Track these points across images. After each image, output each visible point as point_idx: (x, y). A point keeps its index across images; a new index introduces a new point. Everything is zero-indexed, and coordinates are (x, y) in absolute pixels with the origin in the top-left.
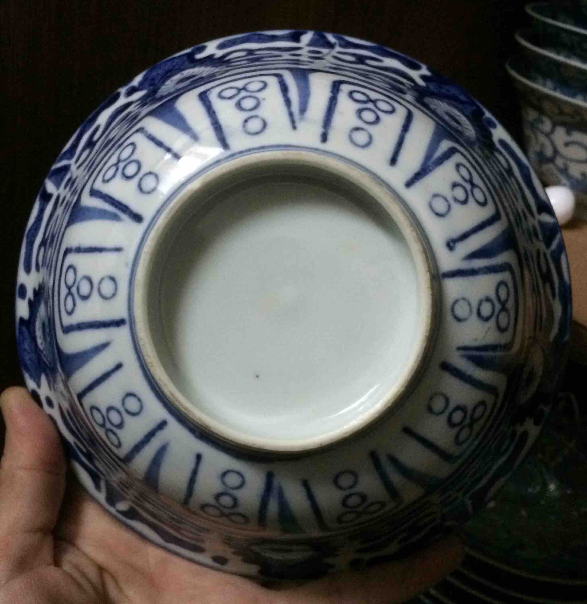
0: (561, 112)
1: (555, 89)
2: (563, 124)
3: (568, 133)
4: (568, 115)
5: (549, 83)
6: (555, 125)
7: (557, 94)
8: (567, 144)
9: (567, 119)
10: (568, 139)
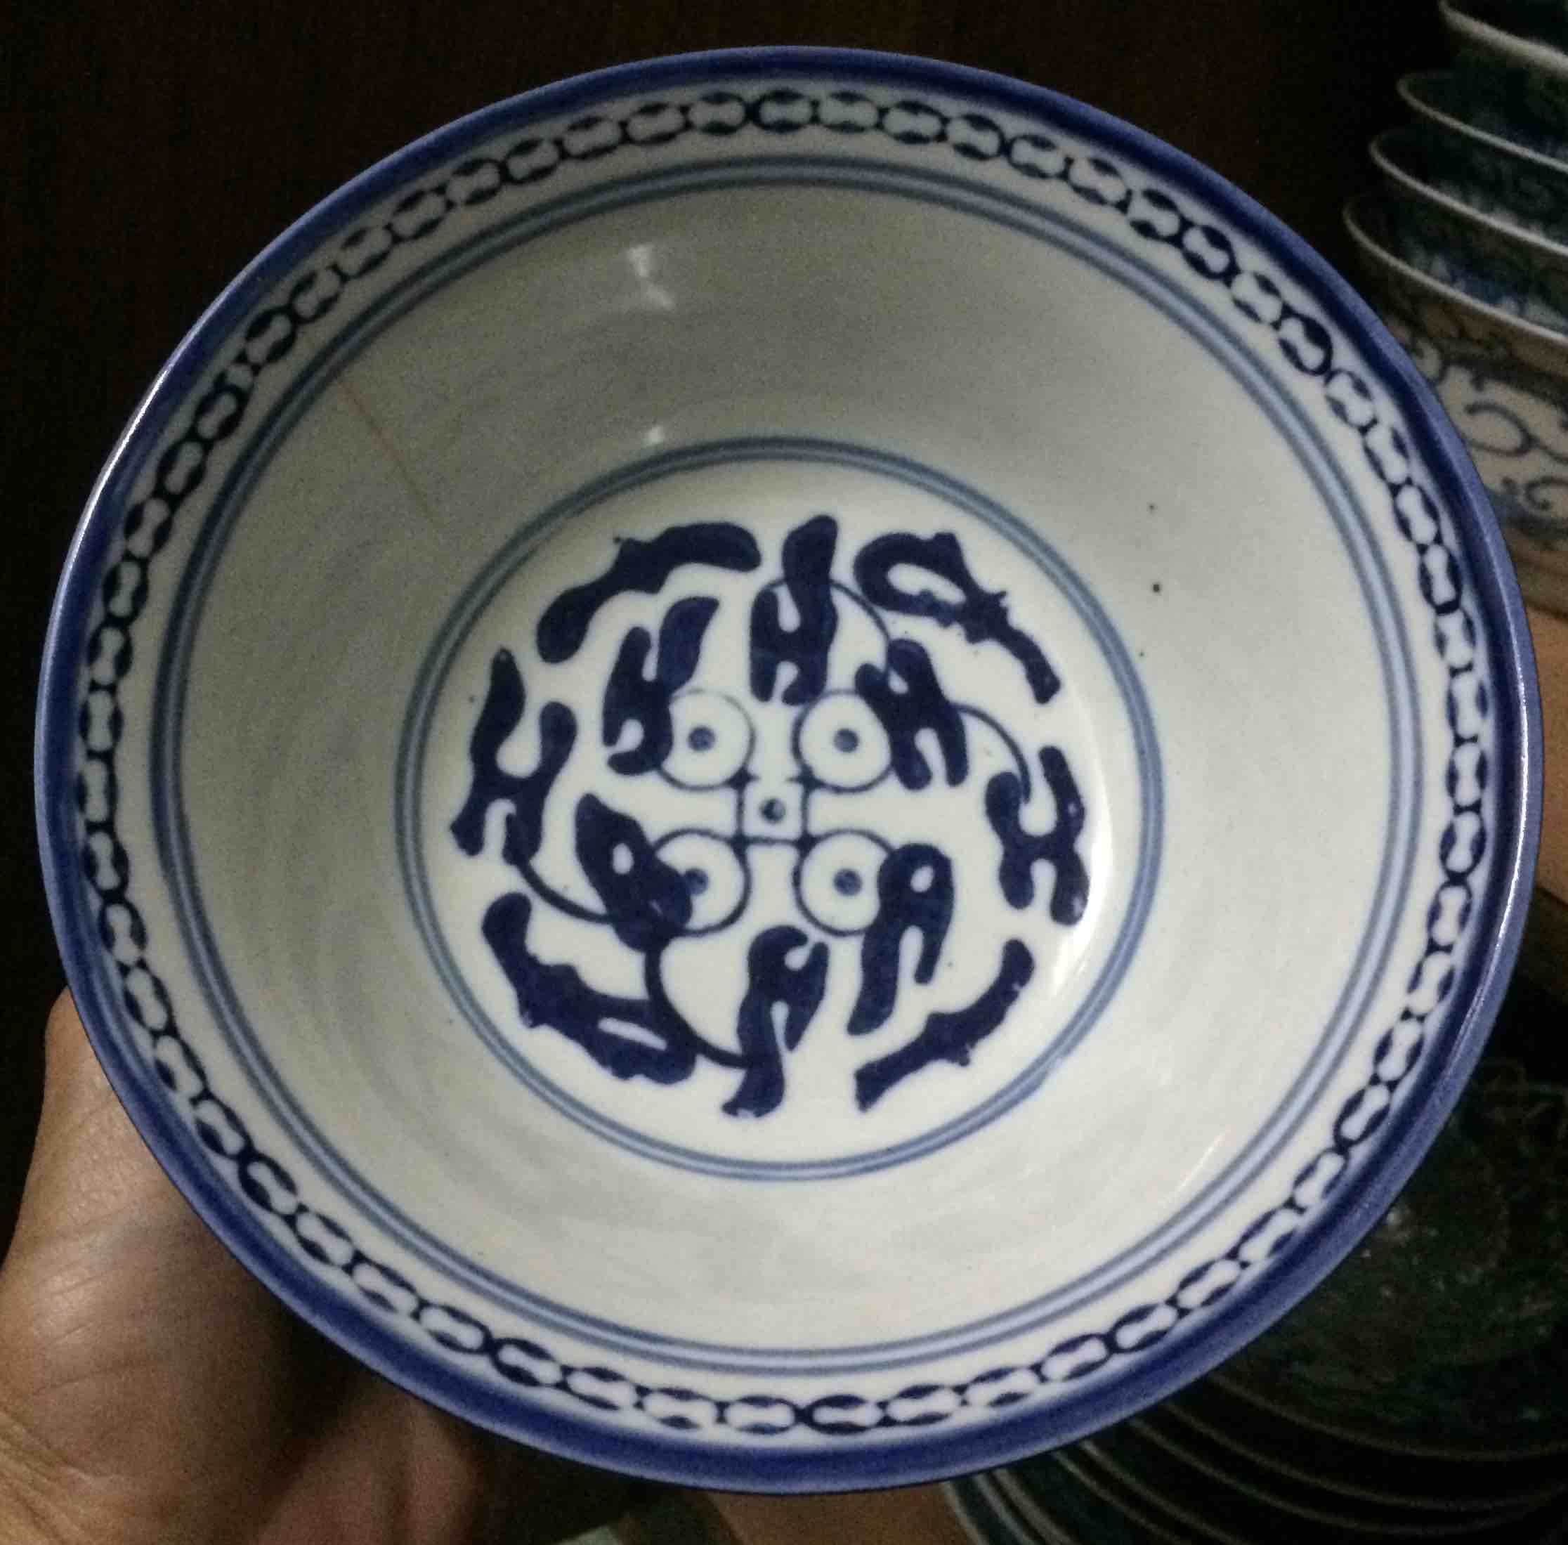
0: (1463, 334)
1: (1452, 281)
2: (1465, 362)
3: (1478, 383)
4: (1479, 342)
5: (1440, 265)
6: (1446, 363)
7: (1456, 293)
8: (1472, 410)
9: (1475, 350)
10: (1472, 396)
